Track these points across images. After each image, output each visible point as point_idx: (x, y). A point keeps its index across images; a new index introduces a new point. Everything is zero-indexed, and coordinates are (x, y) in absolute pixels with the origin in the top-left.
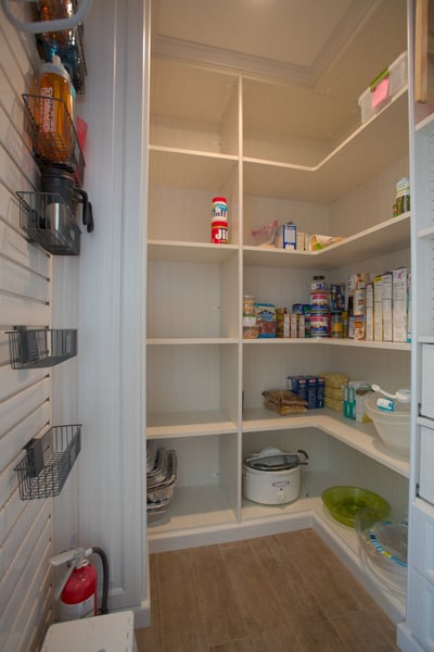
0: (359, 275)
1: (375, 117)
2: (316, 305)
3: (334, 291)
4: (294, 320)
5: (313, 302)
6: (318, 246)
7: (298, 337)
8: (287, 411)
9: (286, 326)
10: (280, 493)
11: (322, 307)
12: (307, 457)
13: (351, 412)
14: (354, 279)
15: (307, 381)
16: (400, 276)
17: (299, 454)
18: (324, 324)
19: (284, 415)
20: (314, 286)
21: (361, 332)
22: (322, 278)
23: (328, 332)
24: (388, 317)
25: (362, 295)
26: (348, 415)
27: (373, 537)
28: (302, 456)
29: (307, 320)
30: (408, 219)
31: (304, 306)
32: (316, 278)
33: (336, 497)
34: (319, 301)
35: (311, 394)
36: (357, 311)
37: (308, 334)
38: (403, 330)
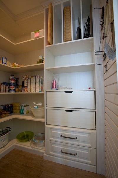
0: (26, 76)
1: (35, 39)
2: (12, 83)
3: (16, 79)
4: (5, 87)
5: (10, 82)
6: (15, 66)
7: (6, 92)
8: (4, 116)
9: (2, 89)
10: (4, 142)
11: (13, 83)
12: (10, 128)
13: (22, 112)
14: (25, 77)
15: (8, 106)
16: (37, 77)
17: (7, 129)
18: (14, 88)
19: (2, 117)
20: (11, 77)
21: (27, 90)
22: (13, 75)
23: (15, 91)
24: (34, 86)
25: (27, 81)
26: (22, 113)
27: (34, 140)
28: (8, 129)
29: (9, 87)
30: (44, 64)
31: (7, 83)
32: (11, 75)
33: (20, 136)
34: (13, 82)
35: (9, 110)
36: (26, 85)
37: (9, 91)
38: (38, 89)
